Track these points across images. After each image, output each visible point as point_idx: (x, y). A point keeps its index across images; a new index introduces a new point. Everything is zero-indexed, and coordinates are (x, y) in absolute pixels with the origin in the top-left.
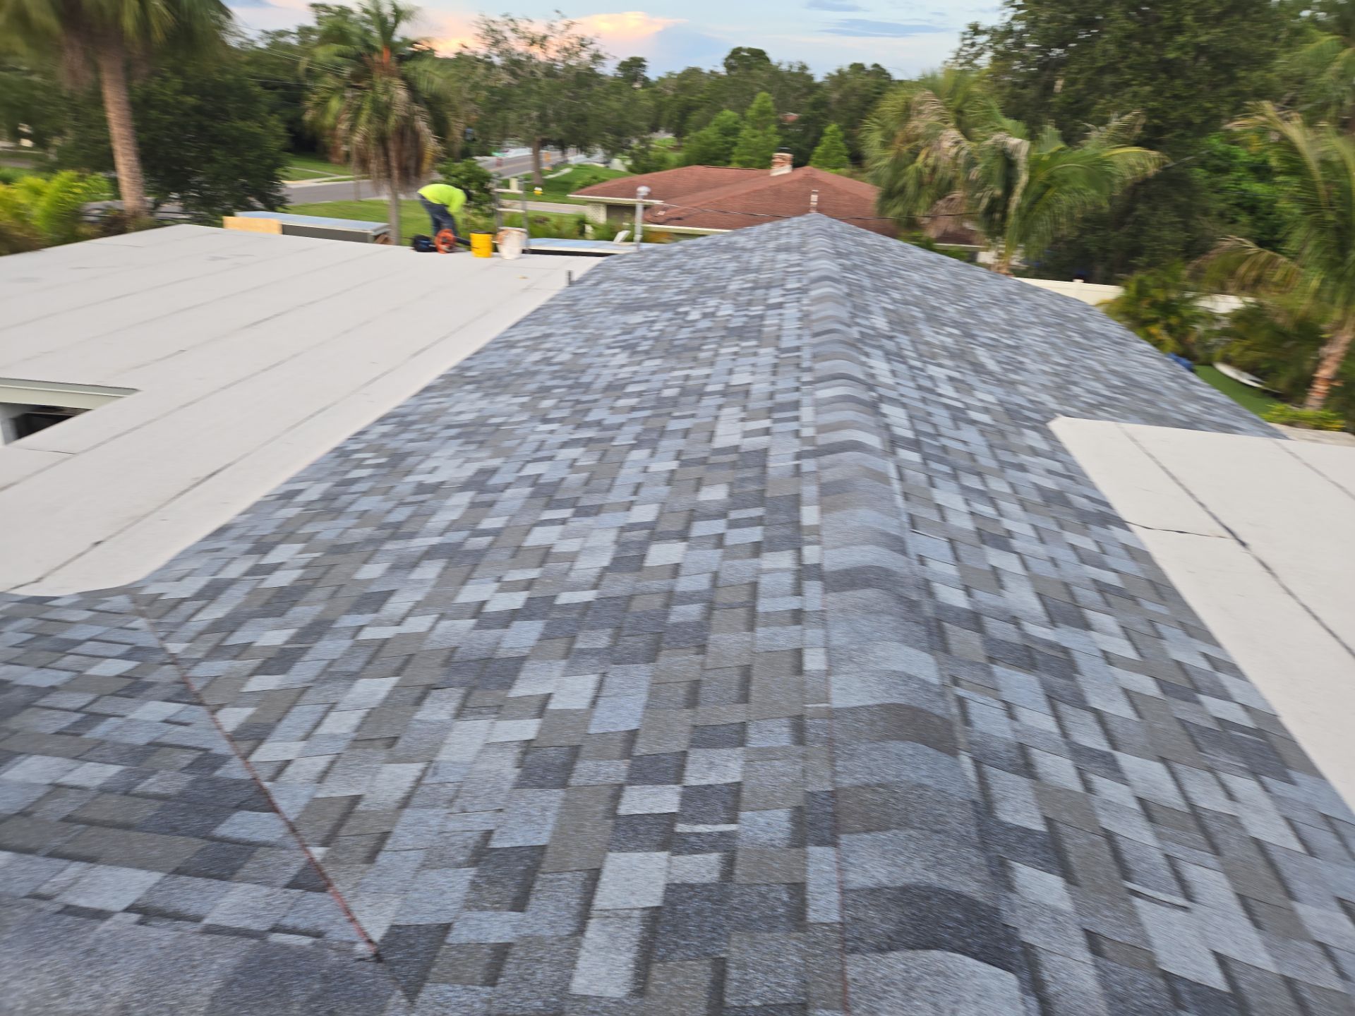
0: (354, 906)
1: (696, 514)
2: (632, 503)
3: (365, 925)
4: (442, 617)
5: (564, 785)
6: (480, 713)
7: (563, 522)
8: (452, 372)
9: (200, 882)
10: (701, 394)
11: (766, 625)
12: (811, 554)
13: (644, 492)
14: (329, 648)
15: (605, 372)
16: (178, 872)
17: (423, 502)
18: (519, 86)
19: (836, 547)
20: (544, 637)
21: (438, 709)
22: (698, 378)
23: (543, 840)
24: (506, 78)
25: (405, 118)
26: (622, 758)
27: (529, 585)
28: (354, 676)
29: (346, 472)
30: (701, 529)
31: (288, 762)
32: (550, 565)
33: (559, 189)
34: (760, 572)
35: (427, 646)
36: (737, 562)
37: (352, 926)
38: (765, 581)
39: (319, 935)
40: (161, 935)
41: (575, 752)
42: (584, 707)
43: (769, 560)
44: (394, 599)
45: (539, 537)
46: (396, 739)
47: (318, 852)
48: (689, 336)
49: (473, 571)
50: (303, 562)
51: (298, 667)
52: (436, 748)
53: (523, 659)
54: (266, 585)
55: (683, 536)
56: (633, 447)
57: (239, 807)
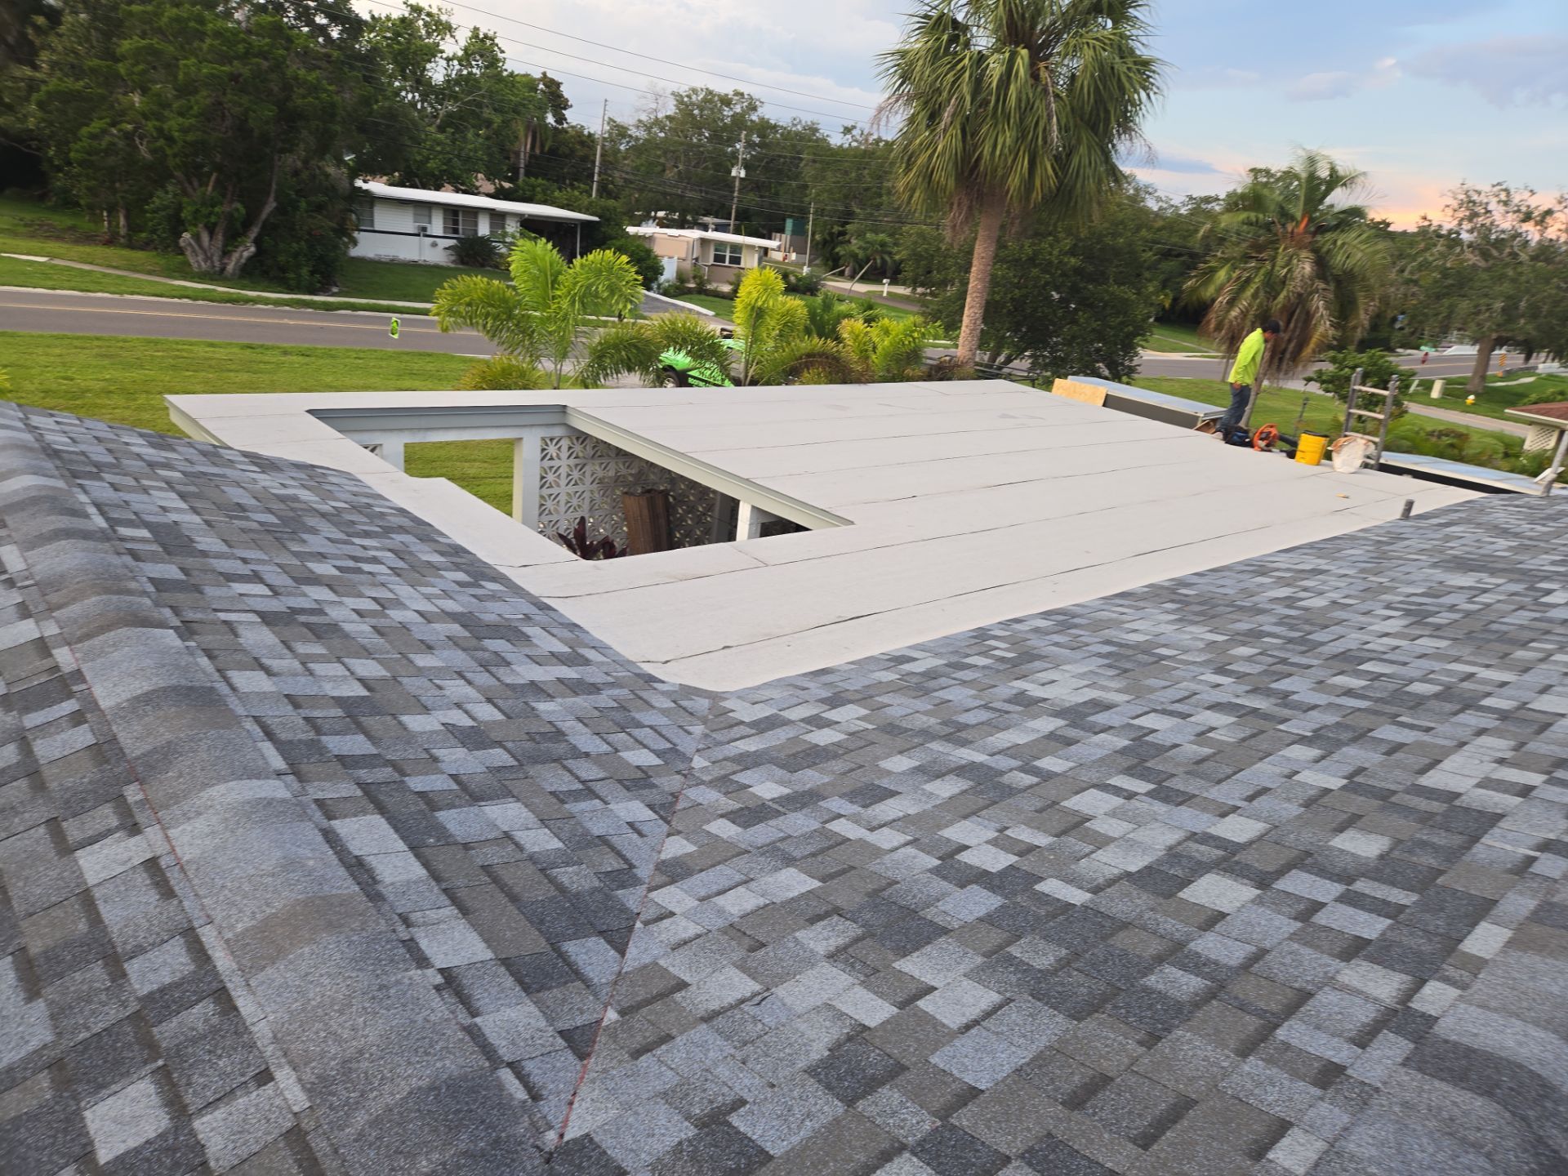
0: (584, 1090)
1: (1309, 861)
2: (1235, 809)
3: (573, 1117)
4: (914, 842)
5: (850, 1103)
6: (852, 966)
7: (1130, 796)
8: (1166, 584)
9: (509, 981)
10: (1470, 704)
11: (1270, 1061)
12: (1435, 997)
13: (1262, 802)
14: (800, 822)
15: (1356, 635)
16: (506, 962)
17: (1007, 712)
18: (1488, 270)
19: (1483, 1006)
20: (989, 920)
21: (820, 939)
22: (1485, 682)
23: (776, 1149)
24: (1472, 258)
25: (1300, 295)
26: (934, 1114)
27: (1027, 850)
28: (789, 861)
29: (968, 656)
30: (1299, 883)
31: (672, 914)
32: (1070, 840)
33: (1497, 399)
34: (1330, 981)
35: (874, 866)
36: (1306, 952)
37: (565, 1108)
38: (1327, 999)
39: (535, 1096)
40: (440, 1008)
41: (895, 1071)
42: (952, 1026)
43: (1357, 974)
44: (890, 802)
45: (1088, 802)
46: (763, 945)
47: (612, 1015)
48: (1526, 623)
49: (986, 807)
50: (853, 729)
51: (760, 827)
52: (782, 978)
53: (945, 931)
54: (807, 737)
55: (1263, 882)
56: (1302, 740)
57: (601, 933)
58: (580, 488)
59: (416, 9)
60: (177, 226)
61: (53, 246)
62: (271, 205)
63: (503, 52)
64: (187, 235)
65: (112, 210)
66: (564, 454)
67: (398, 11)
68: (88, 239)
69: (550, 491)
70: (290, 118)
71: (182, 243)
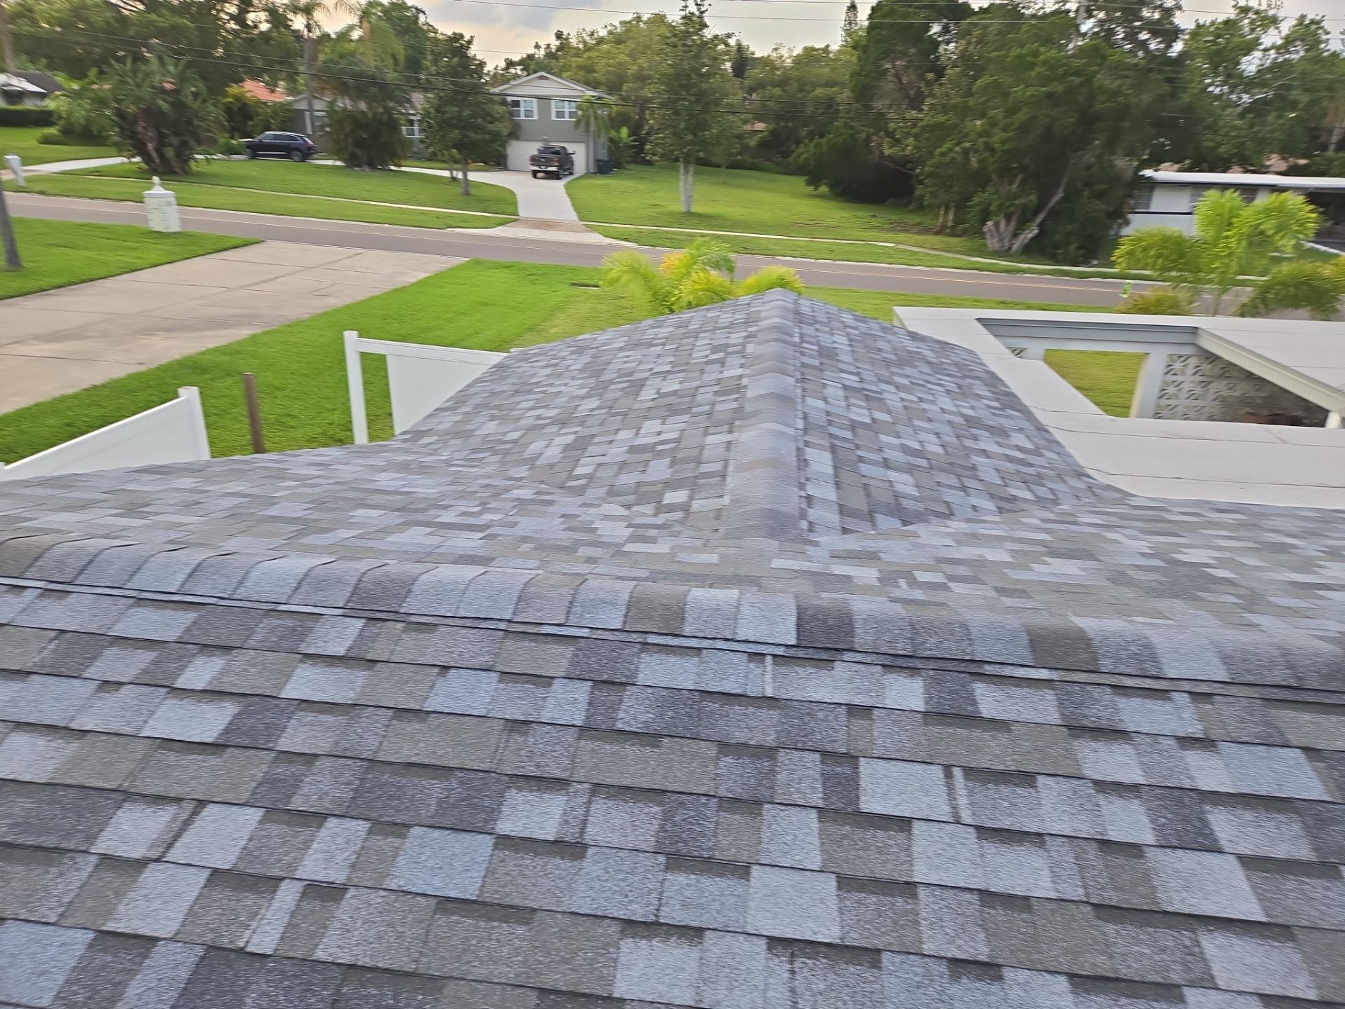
58: (1200, 403)
59: (1245, 10)
60: (985, 215)
61: (902, 236)
62: (1059, 195)
63: (1328, 33)
64: (990, 223)
65: (947, 208)
66: (1190, 370)
67: (1228, 12)
68: (926, 231)
69: (1168, 402)
70: (1088, 121)
71: (985, 229)
